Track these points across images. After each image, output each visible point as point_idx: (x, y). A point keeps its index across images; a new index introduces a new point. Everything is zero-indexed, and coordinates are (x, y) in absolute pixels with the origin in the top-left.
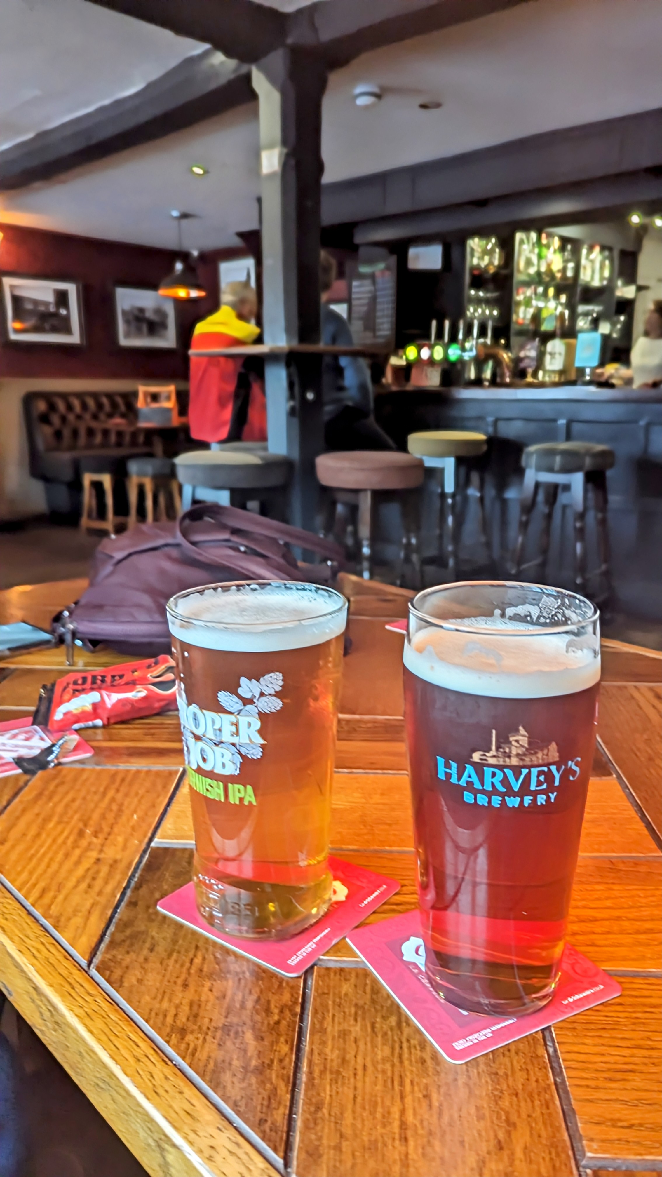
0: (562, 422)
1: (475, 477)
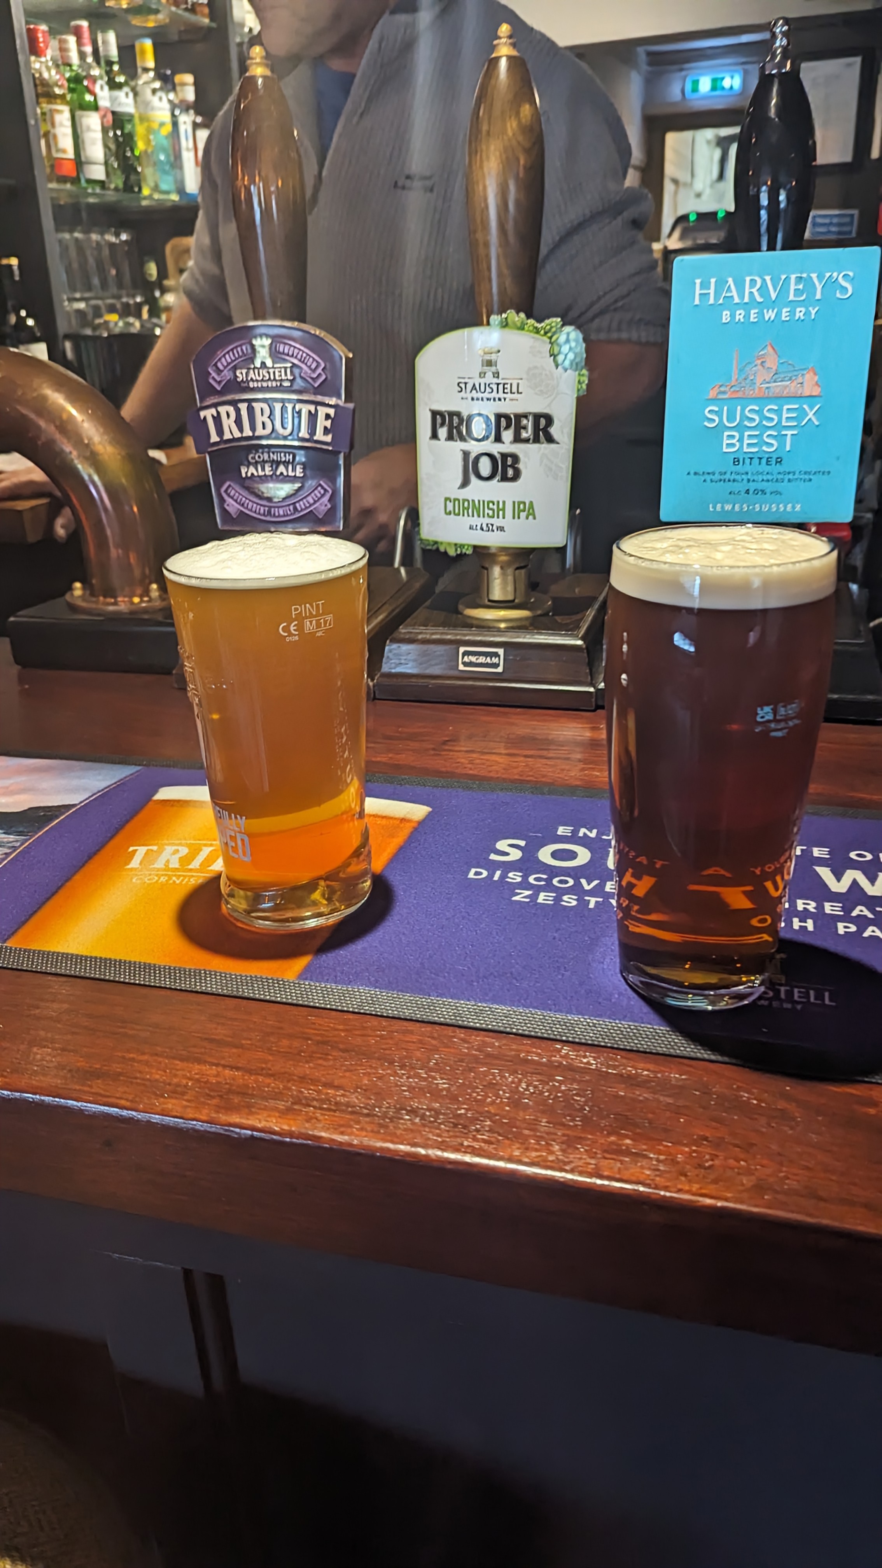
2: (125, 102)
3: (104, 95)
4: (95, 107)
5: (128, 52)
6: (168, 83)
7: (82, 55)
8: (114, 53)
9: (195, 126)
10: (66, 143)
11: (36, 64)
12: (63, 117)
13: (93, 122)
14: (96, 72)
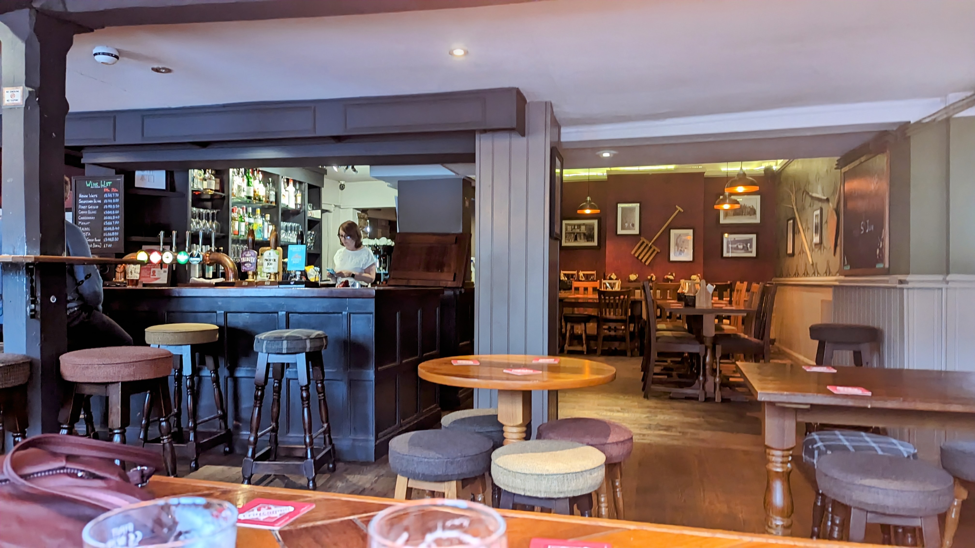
0: (282, 313)
1: (209, 361)
2: (252, 220)
3: (247, 219)
4: (244, 221)
5: (254, 211)
6: (263, 216)
7: (243, 212)
8: (251, 211)
9: (269, 225)
10: (236, 228)
11: (233, 214)
12: (237, 223)
13: (243, 224)
14: (246, 215)
